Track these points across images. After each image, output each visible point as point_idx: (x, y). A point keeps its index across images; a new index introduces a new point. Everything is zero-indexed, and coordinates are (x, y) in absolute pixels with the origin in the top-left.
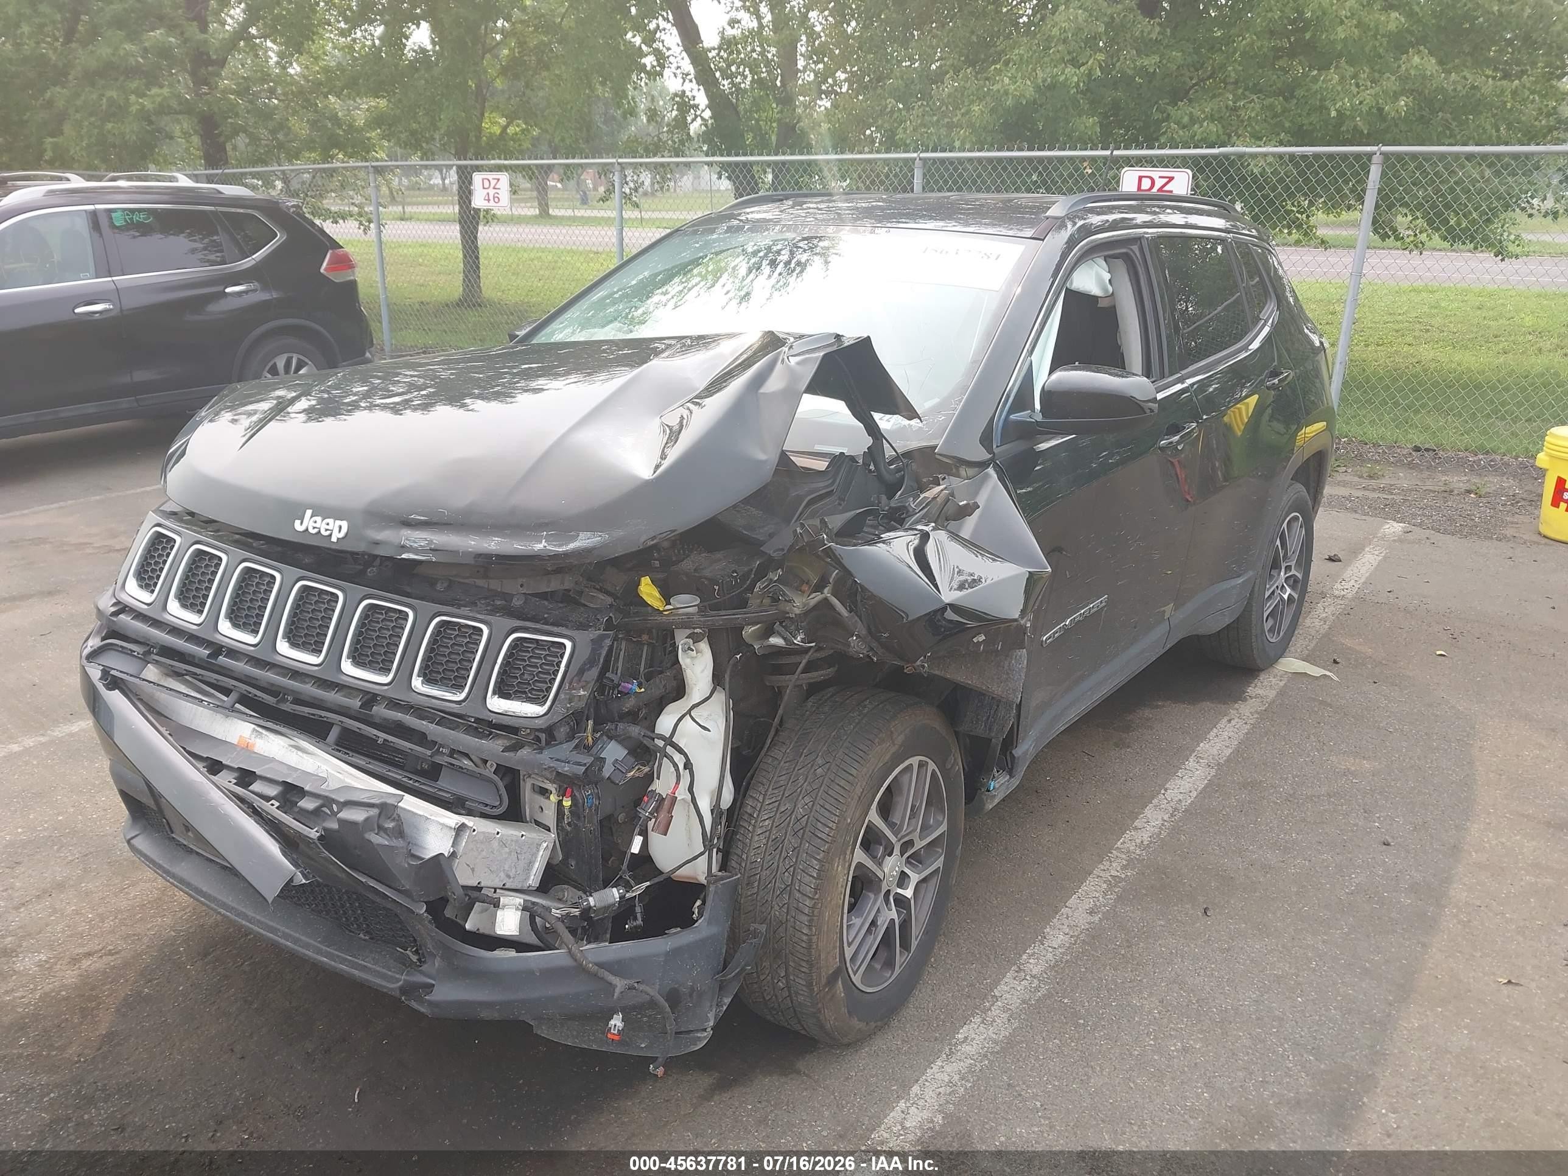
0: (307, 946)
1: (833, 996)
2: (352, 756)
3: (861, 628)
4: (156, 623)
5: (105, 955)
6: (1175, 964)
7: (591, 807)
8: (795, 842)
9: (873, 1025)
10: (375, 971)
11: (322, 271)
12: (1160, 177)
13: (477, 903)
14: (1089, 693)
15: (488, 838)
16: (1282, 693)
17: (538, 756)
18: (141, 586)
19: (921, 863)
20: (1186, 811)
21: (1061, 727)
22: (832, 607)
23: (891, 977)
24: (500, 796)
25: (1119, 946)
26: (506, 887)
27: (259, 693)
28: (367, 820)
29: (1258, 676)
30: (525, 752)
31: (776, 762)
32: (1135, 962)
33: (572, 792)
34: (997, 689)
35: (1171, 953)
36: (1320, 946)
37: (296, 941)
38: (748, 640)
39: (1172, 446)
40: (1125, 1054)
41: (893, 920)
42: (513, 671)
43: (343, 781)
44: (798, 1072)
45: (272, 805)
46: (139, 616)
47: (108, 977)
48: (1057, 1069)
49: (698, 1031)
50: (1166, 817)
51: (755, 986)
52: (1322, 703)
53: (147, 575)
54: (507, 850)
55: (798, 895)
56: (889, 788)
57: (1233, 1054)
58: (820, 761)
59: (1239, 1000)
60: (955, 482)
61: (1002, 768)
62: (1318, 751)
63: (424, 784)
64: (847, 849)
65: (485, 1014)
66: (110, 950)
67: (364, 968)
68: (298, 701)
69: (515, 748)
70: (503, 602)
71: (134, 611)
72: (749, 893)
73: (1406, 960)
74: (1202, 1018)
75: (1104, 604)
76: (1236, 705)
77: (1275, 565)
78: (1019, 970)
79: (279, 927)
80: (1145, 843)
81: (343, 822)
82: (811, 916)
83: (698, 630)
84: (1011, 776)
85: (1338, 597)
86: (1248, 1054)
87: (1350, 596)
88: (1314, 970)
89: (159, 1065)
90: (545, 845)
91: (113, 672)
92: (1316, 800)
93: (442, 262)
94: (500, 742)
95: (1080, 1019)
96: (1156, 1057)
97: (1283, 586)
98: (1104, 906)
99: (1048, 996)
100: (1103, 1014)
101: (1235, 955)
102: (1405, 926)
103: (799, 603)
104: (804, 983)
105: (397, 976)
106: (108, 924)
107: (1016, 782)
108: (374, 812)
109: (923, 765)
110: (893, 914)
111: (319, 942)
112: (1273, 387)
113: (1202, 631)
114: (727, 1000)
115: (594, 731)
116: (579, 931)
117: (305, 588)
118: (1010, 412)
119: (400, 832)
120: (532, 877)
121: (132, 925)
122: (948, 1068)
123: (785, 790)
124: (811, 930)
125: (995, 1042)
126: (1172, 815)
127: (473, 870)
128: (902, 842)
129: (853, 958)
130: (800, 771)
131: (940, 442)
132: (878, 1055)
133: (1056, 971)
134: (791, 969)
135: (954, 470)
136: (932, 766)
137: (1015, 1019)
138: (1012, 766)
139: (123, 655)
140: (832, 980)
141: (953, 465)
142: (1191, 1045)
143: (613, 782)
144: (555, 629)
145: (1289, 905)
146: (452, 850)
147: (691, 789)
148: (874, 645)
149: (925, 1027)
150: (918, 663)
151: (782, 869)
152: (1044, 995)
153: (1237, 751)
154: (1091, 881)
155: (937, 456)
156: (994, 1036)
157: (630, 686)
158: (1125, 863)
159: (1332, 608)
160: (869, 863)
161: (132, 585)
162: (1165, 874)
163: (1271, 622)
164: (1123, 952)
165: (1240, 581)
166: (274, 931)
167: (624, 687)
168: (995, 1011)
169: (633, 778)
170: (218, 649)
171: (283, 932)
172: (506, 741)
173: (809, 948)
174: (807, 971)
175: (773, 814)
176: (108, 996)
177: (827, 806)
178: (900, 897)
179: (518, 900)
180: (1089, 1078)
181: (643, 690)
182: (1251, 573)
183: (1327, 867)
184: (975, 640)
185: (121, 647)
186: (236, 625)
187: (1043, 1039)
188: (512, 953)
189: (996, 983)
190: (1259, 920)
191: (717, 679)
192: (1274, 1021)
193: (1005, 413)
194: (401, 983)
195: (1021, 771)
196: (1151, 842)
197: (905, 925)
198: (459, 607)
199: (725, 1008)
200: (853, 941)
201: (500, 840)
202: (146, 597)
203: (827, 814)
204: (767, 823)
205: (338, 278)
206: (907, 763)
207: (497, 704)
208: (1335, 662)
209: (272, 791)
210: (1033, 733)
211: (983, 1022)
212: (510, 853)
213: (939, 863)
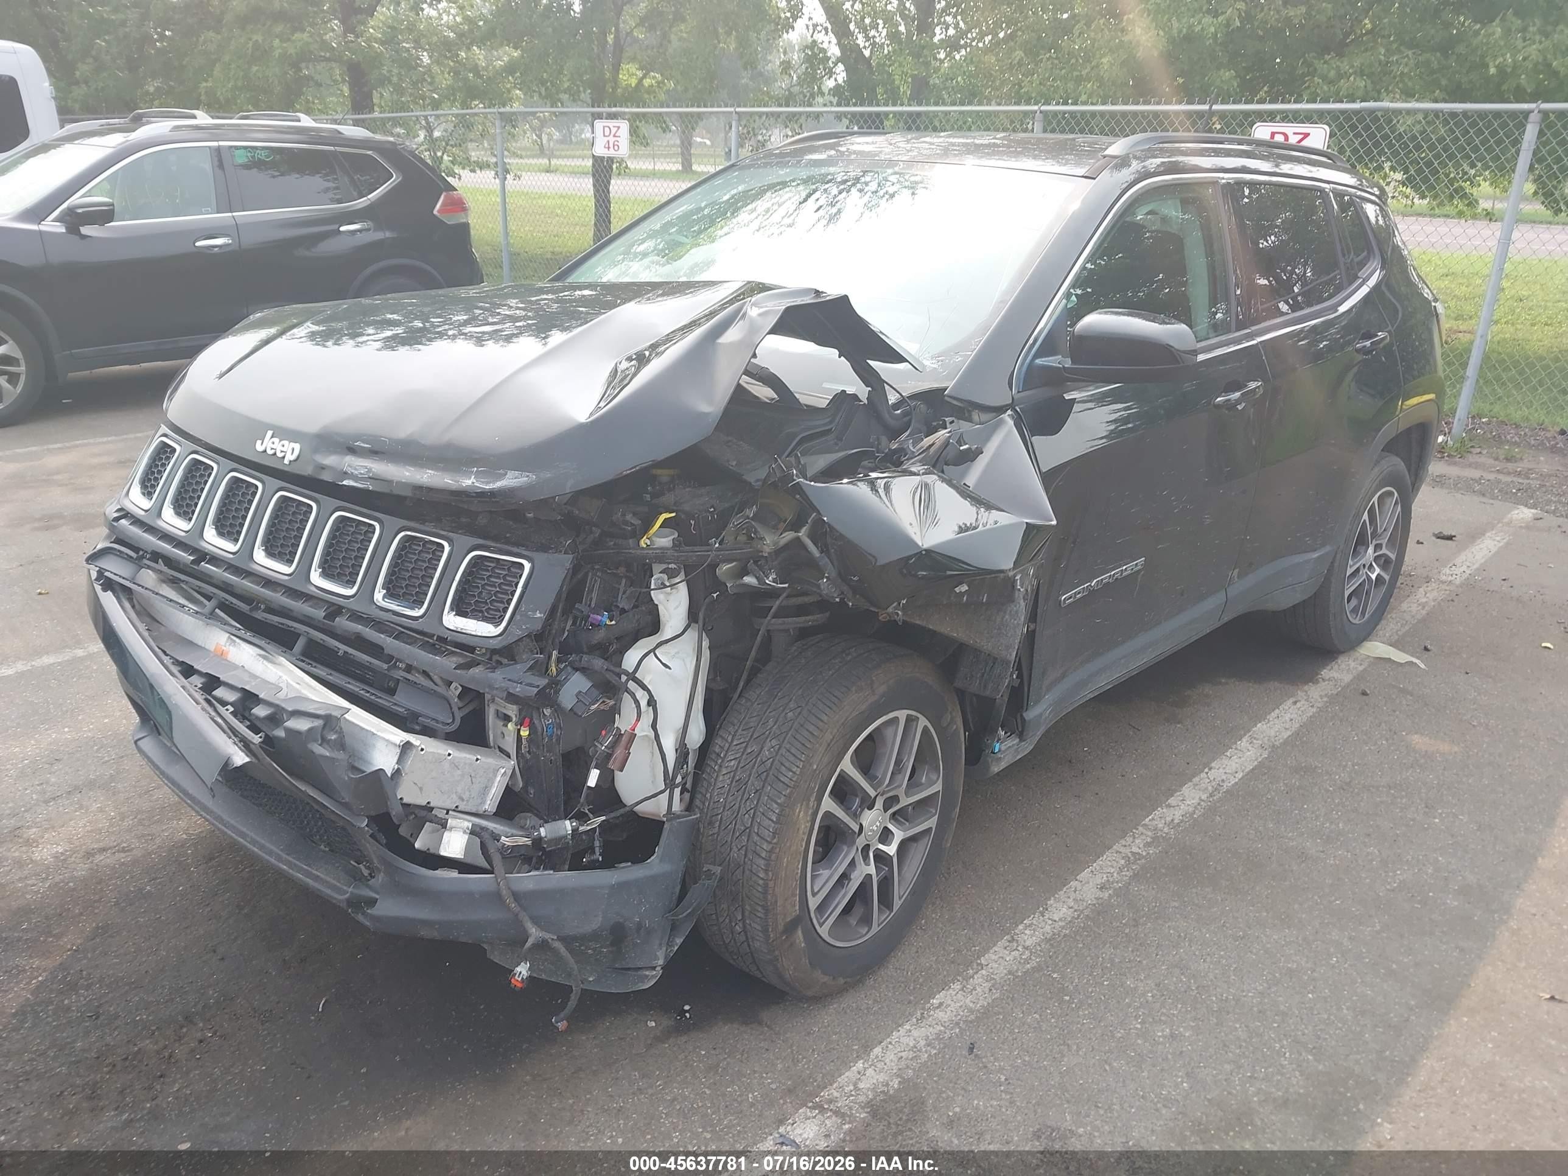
0: (270, 853)
1: (792, 944)
2: (315, 667)
3: (830, 570)
4: (151, 529)
5: (118, 851)
6: (1181, 948)
7: (551, 736)
8: (758, 785)
9: (841, 981)
10: (327, 882)
11: (435, 212)
12: (1295, 133)
13: (427, 823)
14: (1123, 661)
15: (438, 760)
16: (1360, 677)
17: (491, 675)
18: (144, 494)
19: (907, 821)
20: (1227, 792)
21: (1088, 693)
22: (804, 547)
23: (866, 935)
24: (453, 713)
25: (1125, 924)
26: (459, 809)
27: (234, 601)
28: (310, 730)
29: (1337, 658)
30: (476, 671)
31: (749, 704)
32: (1138, 943)
33: (531, 720)
34: (986, 645)
35: (1179, 936)
36: (1346, 942)
37: (262, 847)
38: (722, 578)
39: (1230, 406)
40: (1107, 1035)
41: (871, 875)
42: (472, 589)
43: (300, 692)
44: (760, 1023)
45: (227, 710)
46: (137, 521)
47: (116, 873)
48: (1031, 1044)
49: (647, 968)
50: (1204, 797)
51: (715, 928)
52: (1403, 691)
53: (148, 485)
54: (459, 772)
55: (756, 838)
56: (870, 737)
57: (1225, 1045)
58: (792, 705)
59: (1243, 991)
60: (964, 426)
61: (1011, 732)
62: (1387, 740)
63: (380, 698)
64: (811, 795)
65: (424, 933)
66: (124, 847)
67: (316, 878)
68: (270, 610)
69: (467, 666)
70: (469, 520)
71: (133, 516)
72: (711, 833)
73: (1438, 964)
74: (1199, 1006)
75: (1139, 567)
76: (1306, 688)
77: (1362, 541)
78: (1012, 940)
79: (248, 832)
80: (1176, 821)
81: (289, 731)
82: (768, 860)
83: (672, 566)
84: (1021, 740)
85: (1443, 582)
86: (1240, 1047)
87: (1458, 582)
88: (1333, 967)
89: (144, 959)
90: (503, 771)
91: (106, 574)
92: (1374, 790)
93: (580, 214)
94: (454, 659)
95: (1066, 995)
96: (1139, 1041)
97: (1371, 564)
98: (1117, 882)
99: (1037, 969)
100: (1092, 992)
101: (1249, 945)
102: (1445, 929)
103: (770, 541)
104: (760, 929)
105: (345, 888)
106: (128, 822)
107: (1027, 747)
108: (319, 723)
109: (912, 720)
110: (872, 869)
111: (282, 850)
112: (1365, 351)
113: (1271, 606)
114: (679, 941)
115: (559, 661)
116: (534, 860)
117: (284, 499)
118: (1036, 357)
119: (341, 745)
120: (489, 802)
121: (149, 826)
122: (915, 1033)
123: (753, 732)
124: (767, 874)
125: (971, 1011)
126: (1211, 795)
127: (421, 789)
128: (885, 796)
129: (821, 908)
130: (771, 714)
131: (951, 384)
132: (846, 1012)
133: (1051, 945)
134: (747, 913)
135: (967, 415)
136: (923, 722)
137: (997, 989)
138: (1023, 727)
139: (120, 559)
140: (791, 927)
141: (964, 409)
142: (1180, 1032)
143: (575, 714)
144: (515, 550)
145: (1319, 897)
146: (396, 767)
147: (654, 726)
148: (845, 588)
149: (901, 989)
150: (890, 610)
151: (743, 811)
152: (1033, 968)
153: (1297, 734)
154: (1108, 855)
155: (946, 398)
156: (971, 1005)
157: (599, 618)
158: (1149, 840)
159: (1435, 593)
160: (840, 813)
161: (136, 492)
162: (1190, 854)
163: (1354, 602)
164: (1127, 931)
165: (1315, 555)
166: (243, 835)
167: (594, 619)
168: (978, 979)
169: (596, 711)
170: (202, 556)
171: (251, 838)
172: (460, 659)
173: (765, 893)
174: (762, 916)
175: (739, 755)
176: (111, 891)
177: (793, 750)
178: (881, 853)
179: (466, 823)
180: (1063, 1056)
181: (613, 622)
182: (1328, 548)
183: (1372, 860)
184: (957, 590)
185: (119, 551)
186: (221, 534)
187: (1023, 1012)
188: (454, 874)
189: (986, 950)
190: (1282, 910)
191: (693, 616)
192: (1276, 1015)
193: (1030, 358)
194: (348, 895)
195: (1034, 737)
196: (1182, 821)
197: (886, 884)
198: (424, 522)
199: (676, 948)
200: (819, 891)
201: (452, 763)
202: (146, 504)
203: (792, 758)
204: (732, 763)
205: (451, 220)
206: (891, 715)
207: (452, 621)
208: (1426, 649)
209: (231, 697)
210: (1049, 698)
211: (962, 989)
212: (463, 776)
213: (932, 823)
